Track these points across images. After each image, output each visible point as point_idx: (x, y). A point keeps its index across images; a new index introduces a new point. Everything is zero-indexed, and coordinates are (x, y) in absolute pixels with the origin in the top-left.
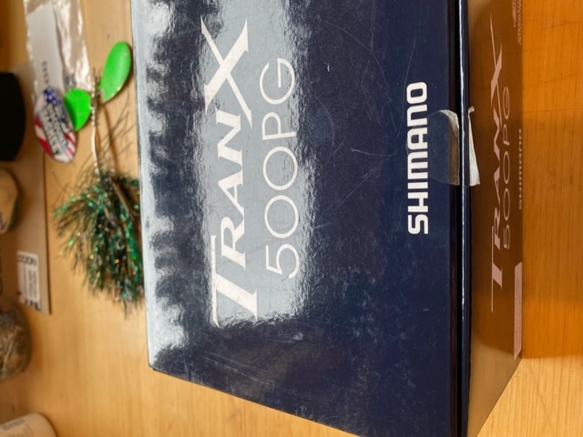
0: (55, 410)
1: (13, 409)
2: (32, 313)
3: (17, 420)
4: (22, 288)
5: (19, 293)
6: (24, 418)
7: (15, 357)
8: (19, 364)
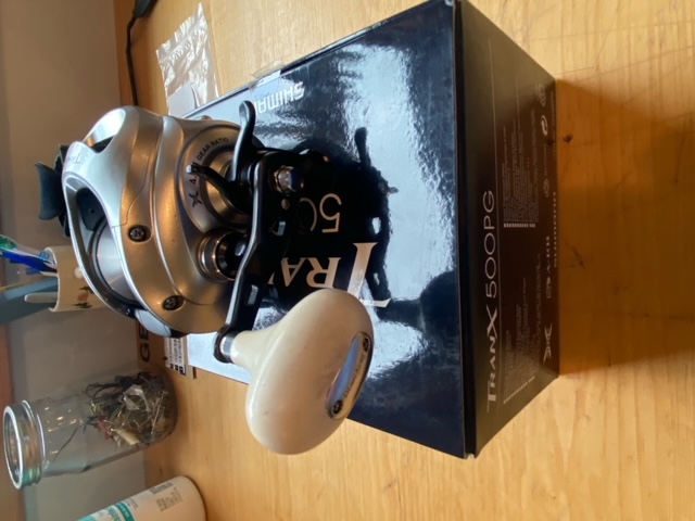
0: (200, 473)
1: (161, 471)
2: (178, 377)
3: (165, 483)
4: (168, 355)
5: (165, 359)
6: (171, 481)
7: (162, 420)
8: (166, 427)
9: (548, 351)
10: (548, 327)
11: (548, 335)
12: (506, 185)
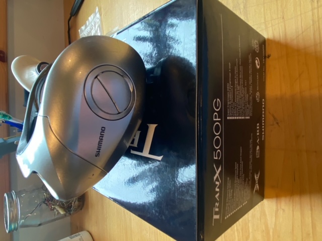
1: (77, 227)
3: (77, 234)
6: (80, 233)
7: (77, 203)
8: (79, 206)
9: (257, 187)
10: (257, 173)
11: (257, 178)
12: (230, 96)
